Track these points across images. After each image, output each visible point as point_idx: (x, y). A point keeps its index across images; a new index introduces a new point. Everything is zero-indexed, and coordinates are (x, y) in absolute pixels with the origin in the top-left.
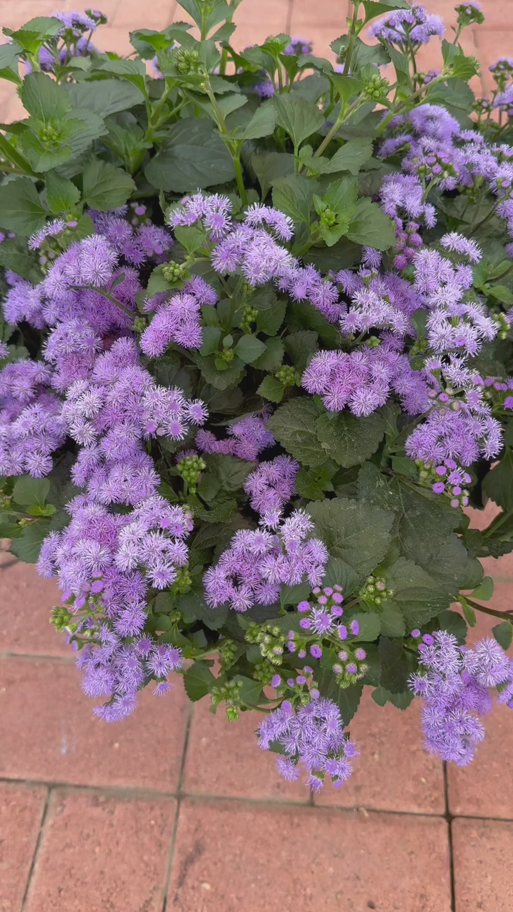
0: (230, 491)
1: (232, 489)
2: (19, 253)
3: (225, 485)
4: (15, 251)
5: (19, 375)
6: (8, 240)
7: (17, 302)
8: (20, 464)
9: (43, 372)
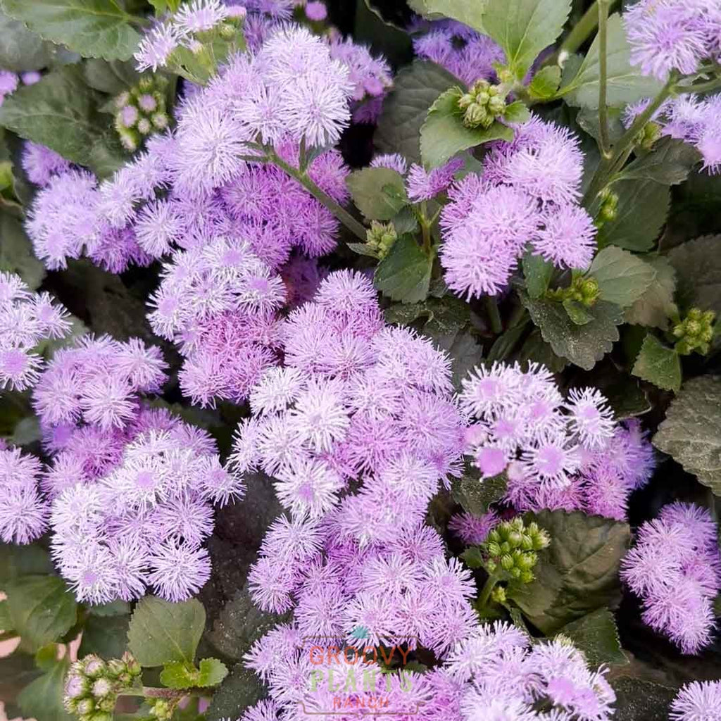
0: (586, 590)
1: (590, 586)
2: (55, 114)
3: (571, 579)
4: (46, 109)
5: (92, 372)
6: (23, 88)
7: (64, 216)
8: (137, 574)
9: (146, 362)
